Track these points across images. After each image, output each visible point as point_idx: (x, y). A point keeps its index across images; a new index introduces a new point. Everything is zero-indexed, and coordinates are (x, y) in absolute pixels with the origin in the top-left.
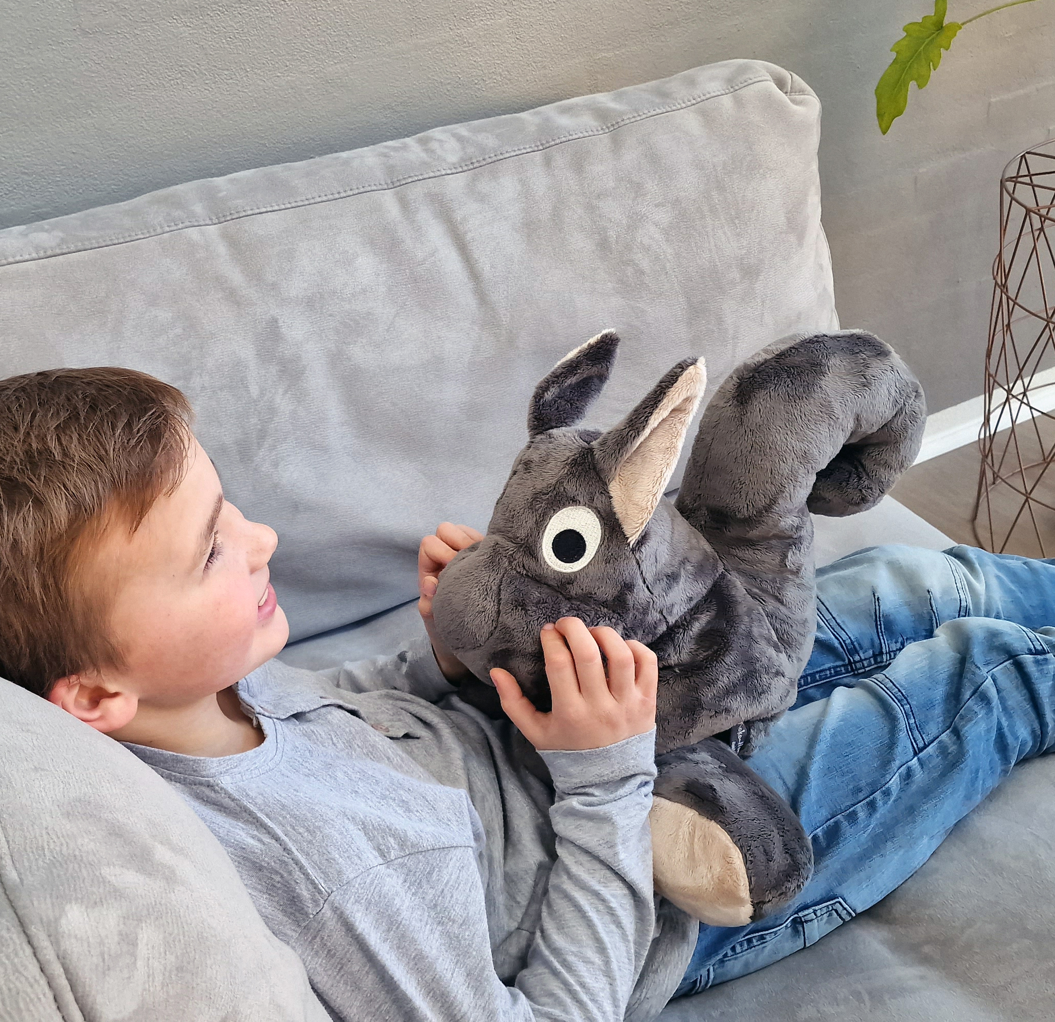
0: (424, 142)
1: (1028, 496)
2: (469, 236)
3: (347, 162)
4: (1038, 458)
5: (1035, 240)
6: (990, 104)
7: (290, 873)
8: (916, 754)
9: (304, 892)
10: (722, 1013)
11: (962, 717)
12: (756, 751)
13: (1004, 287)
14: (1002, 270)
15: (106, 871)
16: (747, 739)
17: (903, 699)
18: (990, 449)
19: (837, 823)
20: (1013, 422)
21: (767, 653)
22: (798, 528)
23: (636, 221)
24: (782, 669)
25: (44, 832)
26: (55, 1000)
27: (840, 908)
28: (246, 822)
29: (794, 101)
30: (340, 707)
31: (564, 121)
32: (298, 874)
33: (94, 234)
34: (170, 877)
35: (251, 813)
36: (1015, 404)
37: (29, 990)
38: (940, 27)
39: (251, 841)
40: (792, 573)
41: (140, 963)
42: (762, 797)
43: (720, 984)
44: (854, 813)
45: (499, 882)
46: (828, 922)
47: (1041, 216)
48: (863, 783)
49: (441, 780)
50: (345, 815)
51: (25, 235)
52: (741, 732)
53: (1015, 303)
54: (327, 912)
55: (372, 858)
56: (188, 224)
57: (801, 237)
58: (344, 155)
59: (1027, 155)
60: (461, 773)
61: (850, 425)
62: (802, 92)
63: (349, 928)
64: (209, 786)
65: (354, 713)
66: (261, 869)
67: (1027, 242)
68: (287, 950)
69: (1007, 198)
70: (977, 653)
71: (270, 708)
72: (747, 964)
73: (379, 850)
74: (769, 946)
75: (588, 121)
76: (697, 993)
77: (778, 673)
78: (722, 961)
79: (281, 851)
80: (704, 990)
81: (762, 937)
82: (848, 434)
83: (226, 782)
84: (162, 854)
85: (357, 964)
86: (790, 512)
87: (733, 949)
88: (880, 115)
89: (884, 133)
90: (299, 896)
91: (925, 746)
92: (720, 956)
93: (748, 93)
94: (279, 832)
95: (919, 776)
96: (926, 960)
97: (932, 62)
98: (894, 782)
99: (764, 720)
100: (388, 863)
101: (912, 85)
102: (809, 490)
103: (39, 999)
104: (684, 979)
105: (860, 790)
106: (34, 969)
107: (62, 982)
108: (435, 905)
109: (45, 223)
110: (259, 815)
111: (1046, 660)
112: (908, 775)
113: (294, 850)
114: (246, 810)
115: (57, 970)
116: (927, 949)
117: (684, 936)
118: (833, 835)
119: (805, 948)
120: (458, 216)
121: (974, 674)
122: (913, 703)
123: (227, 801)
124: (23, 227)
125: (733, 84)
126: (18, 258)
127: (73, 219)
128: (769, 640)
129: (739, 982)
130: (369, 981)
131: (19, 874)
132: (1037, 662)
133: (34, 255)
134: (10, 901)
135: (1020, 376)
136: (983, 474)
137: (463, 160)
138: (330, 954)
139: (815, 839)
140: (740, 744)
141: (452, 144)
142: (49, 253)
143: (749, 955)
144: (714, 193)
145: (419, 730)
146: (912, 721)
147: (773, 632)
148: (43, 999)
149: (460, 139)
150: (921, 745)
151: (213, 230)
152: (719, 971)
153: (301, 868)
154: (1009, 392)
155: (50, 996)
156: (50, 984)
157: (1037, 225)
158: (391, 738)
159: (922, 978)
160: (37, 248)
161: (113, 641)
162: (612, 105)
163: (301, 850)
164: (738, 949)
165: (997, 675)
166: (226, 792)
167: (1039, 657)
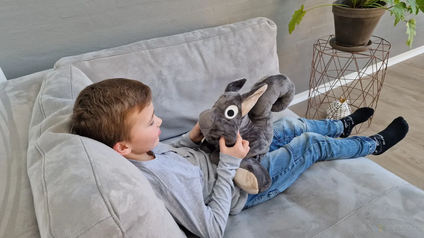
0: (193, 33)
1: (317, 110)
2: (203, 53)
3: (176, 37)
4: (320, 102)
5: (320, 58)
6: (312, 29)
7: (160, 185)
8: (295, 161)
9: (163, 189)
10: (253, 212)
11: (305, 154)
12: (261, 160)
13: (314, 67)
14: (313, 64)
15: (121, 183)
16: (259, 158)
17: (292, 150)
18: (310, 101)
19: (278, 175)
20: (315, 95)
21: (263, 140)
22: (269, 116)
23: (238, 51)
24: (266, 144)
25: (107, 175)
26: (108, 209)
27: (277, 192)
28: (151, 175)
29: (272, 27)
30: (172, 151)
31: (223, 29)
32: (162, 185)
33: (121, 51)
34: (135, 185)
35: (152, 173)
36: (315, 91)
37: (103, 208)
38: (302, 12)
39: (152, 179)
40: (268, 125)
41: (128, 202)
42: (262, 168)
43: (252, 206)
44: (282, 173)
45: (207, 185)
46: (275, 194)
47: (321, 52)
48: (284, 167)
49: (194, 165)
50: (172, 172)
51: (106, 51)
52: (258, 156)
53: (316, 70)
54: (168, 193)
55: (178, 181)
56: (141, 49)
57: (272, 56)
58: (176, 35)
59: (319, 40)
60: (198, 163)
61: (279, 94)
62: (273, 24)
63: (173, 196)
64: (144, 167)
65: (175, 152)
66: (154, 184)
67: (318, 58)
68: (160, 200)
69: (315, 49)
70: (310, 141)
71: (157, 152)
72: (258, 202)
73: (179, 179)
74: (263, 199)
75: (228, 30)
76: (248, 208)
77: (266, 145)
78: (253, 202)
79: (158, 181)
80: (249, 208)
81: (261, 197)
82: (279, 96)
83: (147, 166)
84: (133, 180)
85: (175, 203)
86: (267, 113)
87: (255, 200)
88: (289, 30)
89: (290, 34)
90: (162, 189)
91: (297, 160)
92: (252, 201)
93: (262, 24)
94: (158, 177)
95: (295, 166)
96: (293, 201)
97: (300, 19)
98: (290, 167)
99: (263, 154)
100: (182, 182)
101: (296, 24)
102: (271, 108)
103: (105, 209)
104: (245, 205)
105: (283, 168)
106: (104, 203)
107: (110, 206)
108: (191, 190)
109: (111, 49)
110: (154, 173)
111: (324, 143)
112: (293, 166)
113: (161, 180)
114: (151, 172)
115: (109, 203)
116: (294, 199)
117: (245, 197)
118: (277, 177)
119: (270, 199)
120: (201, 49)
121: (309, 145)
122: (294, 151)
123: (147, 170)
124: (105, 50)
125: (259, 22)
126: (104, 56)
127: (116, 48)
128: (264, 138)
129: (256, 206)
130: (178, 206)
131: (101, 184)
132: (323, 143)
133: (108, 56)
134: (99, 190)
135: (316, 86)
136: (308, 106)
137: (202, 37)
138: (169, 201)
139: (273, 178)
140: (258, 159)
141: (199, 34)
142: (111, 55)
143: (258, 201)
144: (255, 46)
145: (190, 155)
146: (294, 155)
147: (265, 137)
148: (106, 210)
149: (201, 33)
150: (296, 159)
151: (147, 51)
152: (253, 204)
153: (163, 184)
154: (314, 89)
155: (107, 209)
156: (107, 206)
157: (321, 55)
158: (184, 157)
159: (293, 204)
160: (109, 54)
161: (131, 136)
162: (234, 26)
163: (163, 180)
164: (256, 200)
165: (315, 146)
166: (147, 168)
167: (323, 142)
